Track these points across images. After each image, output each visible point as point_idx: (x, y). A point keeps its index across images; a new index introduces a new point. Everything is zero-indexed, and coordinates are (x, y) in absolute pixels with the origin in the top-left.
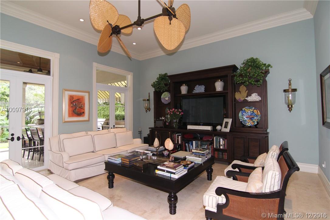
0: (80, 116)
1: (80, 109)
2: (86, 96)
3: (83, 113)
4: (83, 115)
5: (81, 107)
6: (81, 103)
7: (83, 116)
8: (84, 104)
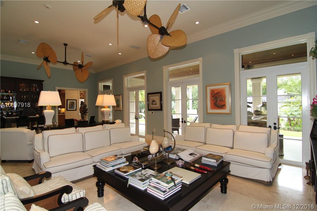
0: (222, 109)
1: (221, 101)
2: (227, 88)
3: (224, 105)
4: (224, 107)
5: (222, 100)
6: (221, 95)
7: (224, 109)
8: (225, 96)
